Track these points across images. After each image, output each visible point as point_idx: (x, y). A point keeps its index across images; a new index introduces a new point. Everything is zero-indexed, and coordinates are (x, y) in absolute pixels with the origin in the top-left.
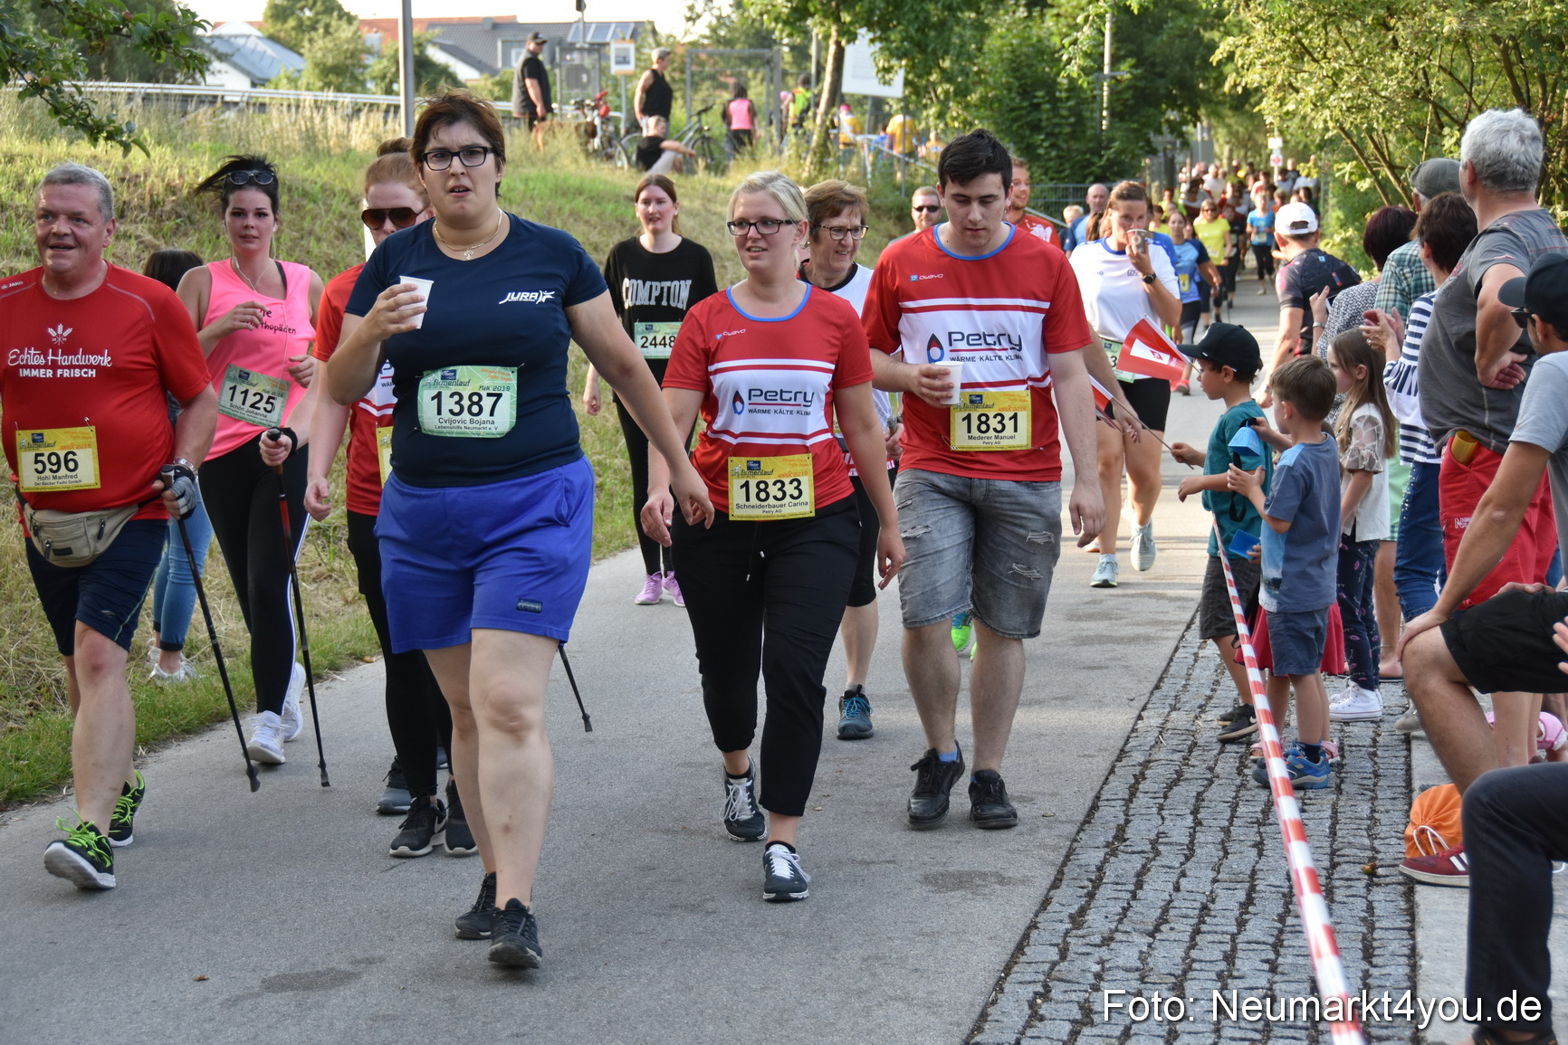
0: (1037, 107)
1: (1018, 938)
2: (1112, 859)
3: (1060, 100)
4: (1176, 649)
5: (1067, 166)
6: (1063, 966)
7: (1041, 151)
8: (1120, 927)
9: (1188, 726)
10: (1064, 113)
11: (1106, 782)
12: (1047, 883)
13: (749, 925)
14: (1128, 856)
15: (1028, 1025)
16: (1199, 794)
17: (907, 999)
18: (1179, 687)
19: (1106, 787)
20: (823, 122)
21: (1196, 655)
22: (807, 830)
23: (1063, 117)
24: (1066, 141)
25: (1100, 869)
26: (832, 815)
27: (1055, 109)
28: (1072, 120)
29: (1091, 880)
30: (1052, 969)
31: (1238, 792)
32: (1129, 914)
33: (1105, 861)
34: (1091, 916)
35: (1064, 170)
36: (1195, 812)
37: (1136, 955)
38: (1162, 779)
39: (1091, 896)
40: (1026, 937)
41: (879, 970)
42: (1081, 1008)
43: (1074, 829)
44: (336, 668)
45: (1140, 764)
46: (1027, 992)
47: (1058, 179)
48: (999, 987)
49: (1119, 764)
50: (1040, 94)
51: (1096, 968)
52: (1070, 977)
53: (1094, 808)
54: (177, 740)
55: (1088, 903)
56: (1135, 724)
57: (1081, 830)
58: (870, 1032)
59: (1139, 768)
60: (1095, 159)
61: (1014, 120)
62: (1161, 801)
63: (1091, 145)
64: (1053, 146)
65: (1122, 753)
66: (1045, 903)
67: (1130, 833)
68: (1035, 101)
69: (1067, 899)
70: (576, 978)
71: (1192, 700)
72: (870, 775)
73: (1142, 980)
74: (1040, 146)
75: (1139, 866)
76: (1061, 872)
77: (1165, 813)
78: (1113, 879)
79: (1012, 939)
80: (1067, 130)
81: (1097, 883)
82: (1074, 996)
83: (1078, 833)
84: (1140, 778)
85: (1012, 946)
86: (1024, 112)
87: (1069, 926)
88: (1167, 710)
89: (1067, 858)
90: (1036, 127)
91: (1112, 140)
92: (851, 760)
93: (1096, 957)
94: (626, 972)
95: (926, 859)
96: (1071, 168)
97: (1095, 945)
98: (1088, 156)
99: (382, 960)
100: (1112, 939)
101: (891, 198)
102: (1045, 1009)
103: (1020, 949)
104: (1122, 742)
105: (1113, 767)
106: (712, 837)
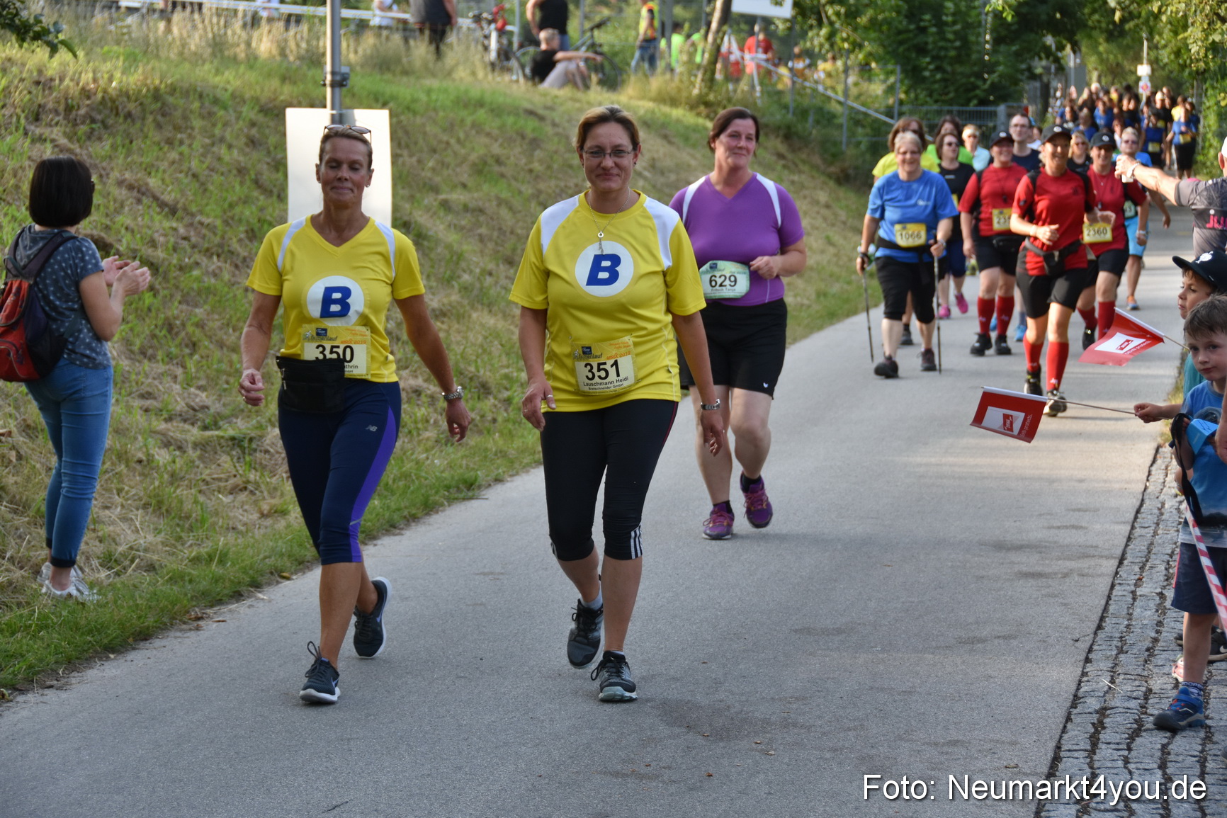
0: (923, 30)
3: (946, 24)
4: (1113, 586)
5: (951, 88)
7: (927, 74)
9: (1139, 671)
10: (950, 36)
11: (1064, 730)
14: (1100, 814)
16: (1164, 746)
18: (1122, 627)
19: (1066, 736)
20: (715, 40)
21: (1133, 592)
22: (762, 776)
23: (949, 41)
24: (951, 64)
26: (786, 760)
27: (941, 33)
28: (958, 44)
31: (1203, 745)
35: (947, 94)
36: (1163, 766)
38: (1122, 729)
44: (257, 585)
45: (1097, 712)
47: (944, 102)
49: (1075, 711)
50: (927, 17)
53: (1056, 759)
54: (101, 659)
56: (1084, 668)
59: (1096, 716)
60: (980, 83)
61: (901, 43)
62: (1126, 753)
63: (976, 69)
64: (938, 69)
65: (1076, 700)
68: (922, 24)
71: (1139, 640)
72: (820, 717)
74: (926, 69)
77: (1131, 766)
80: (952, 53)
84: (1099, 726)
86: (911, 35)
88: (1114, 653)
89: (1038, 815)
90: (922, 50)
91: (997, 63)
92: (797, 699)
96: (956, 91)
98: (972, 79)
101: (778, 117)
104: (1074, 687)
105: (1069, 714)
106: (663, 782)
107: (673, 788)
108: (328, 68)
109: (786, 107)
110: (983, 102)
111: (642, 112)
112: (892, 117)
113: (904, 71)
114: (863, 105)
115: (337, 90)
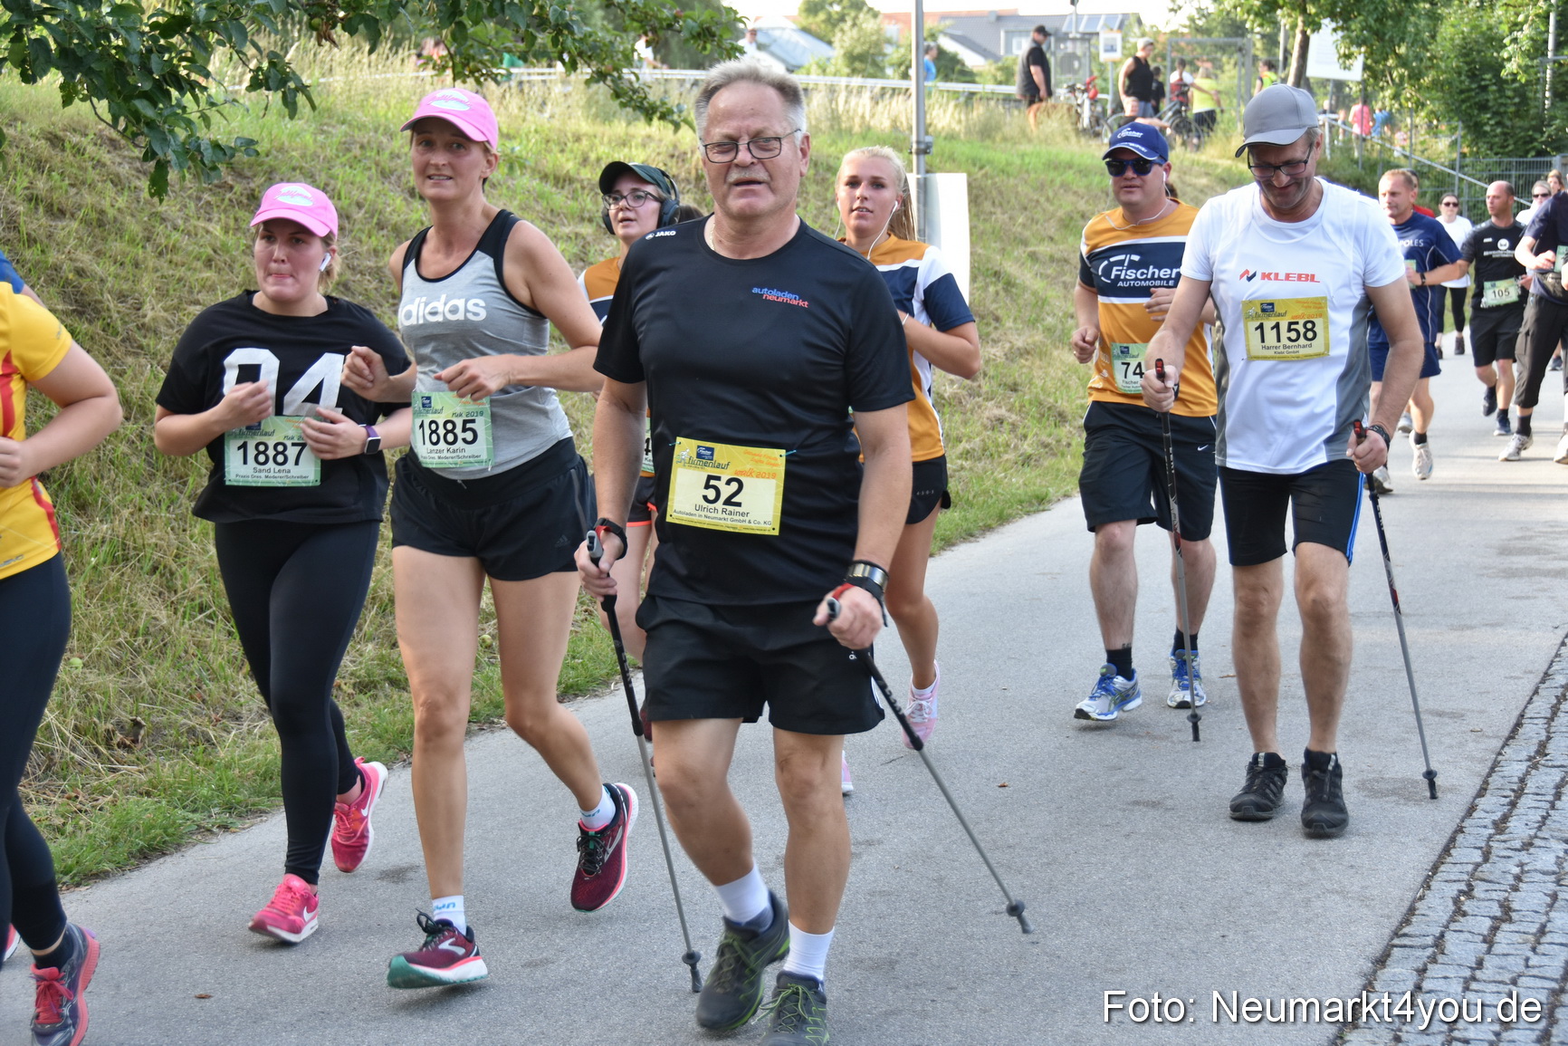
0: (1484, 89)
1: (1444, 841)
2: (1533, 772)
5: (1511, 141)
6: (1486, 867)
7: (1487, 128)
8: (1539, 834)
10: (1510, 93)
11: (1530, 701)
12: (1473, 792)
13: (1203, 821)
14: (1548, 770)
15: (1452, 920)
17: (1342, 893)
19: (1530, 707)
23: (1509, 98)
24: (1511, 120)
25: (1522, 780)
27: (1501, 90)
28: (1517, 100)
29: (1513, 790)
30: (1475, 870)
32: (1548, 822)
33: (1528, 773)
34: (1514, 823)
37: (1553, 860)
39: (1513, 804)
40: (1453, 840)
41: (1318, 866)
42: (1501, 906)
43: (1500, 744)
45: (1562, 687)
46: (1452, 890)
48: (1427, 884)
49: (1542, 686)
50: (1488, 76)
51: (1516, 870)
52: (1491, 878)
53: (1518, 725)
55: (1510, 811)
56: (1559, 650)
57: (1505, 744)
58: (1308, 921)
59: (1561, 690)
60: (1537, 136)
61: (1463, 101)
63: (1534, 123)
64: (1499, 124)
65: (1546, 676)
66: (1471, 809)
67: (1551, 748)
68: (1483, 83)
69: (1492, 805)
70: (1049, 864)
73: (1558, 882)
74: (1486, 124)
75: (1558, 779)
76: (1486, 782)
78: (1534, 790)
79: (1440, 841)
80: (1512, 109)
81: (1519, 793)
82: (1494, 895)
83: (1503, 747)
84: (1561, 698)
85: (1439, 848)
86: (1473, 94)
87: (1492, 831)
89: (1492, 770)
90: (1483, 107)
91: (1553, 118)
93: (1516, 860)
94: (1093, 860)
95: (1364, 767)
96: (1515, 143)
97: (1516, 850)
98: (1531, 133)
99: (880, 842)
100: (1531, 844)
101: (1350, 171)
102: (1468, 906)
103: (1447, 851)
104: (1546, 666)
105: (1538, 688)
106: (1173, 742)
107: (1179, 747)
108: (914, 138)
109: (1356, 162)
110: (1540, 153)
111: (1219, 170)
112: (1453, 169)
113: (1467, 127)
114: (1428, 159)
115: (922, 157)
